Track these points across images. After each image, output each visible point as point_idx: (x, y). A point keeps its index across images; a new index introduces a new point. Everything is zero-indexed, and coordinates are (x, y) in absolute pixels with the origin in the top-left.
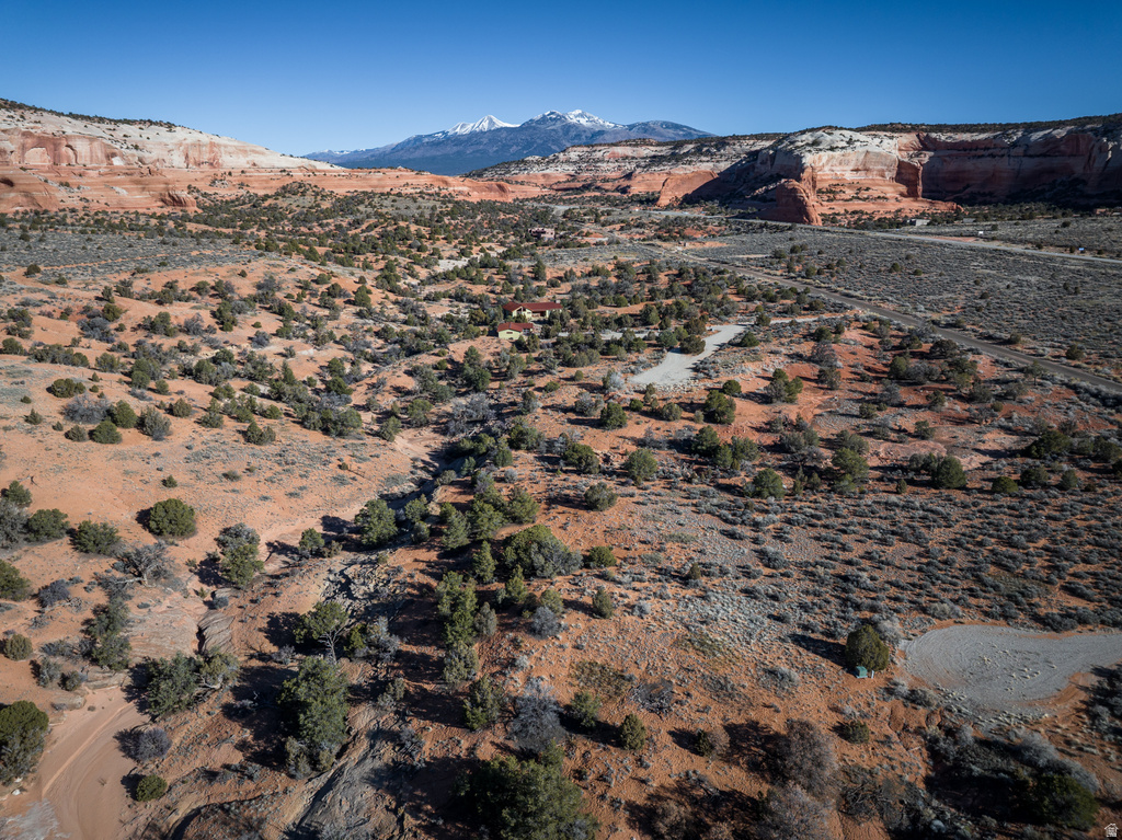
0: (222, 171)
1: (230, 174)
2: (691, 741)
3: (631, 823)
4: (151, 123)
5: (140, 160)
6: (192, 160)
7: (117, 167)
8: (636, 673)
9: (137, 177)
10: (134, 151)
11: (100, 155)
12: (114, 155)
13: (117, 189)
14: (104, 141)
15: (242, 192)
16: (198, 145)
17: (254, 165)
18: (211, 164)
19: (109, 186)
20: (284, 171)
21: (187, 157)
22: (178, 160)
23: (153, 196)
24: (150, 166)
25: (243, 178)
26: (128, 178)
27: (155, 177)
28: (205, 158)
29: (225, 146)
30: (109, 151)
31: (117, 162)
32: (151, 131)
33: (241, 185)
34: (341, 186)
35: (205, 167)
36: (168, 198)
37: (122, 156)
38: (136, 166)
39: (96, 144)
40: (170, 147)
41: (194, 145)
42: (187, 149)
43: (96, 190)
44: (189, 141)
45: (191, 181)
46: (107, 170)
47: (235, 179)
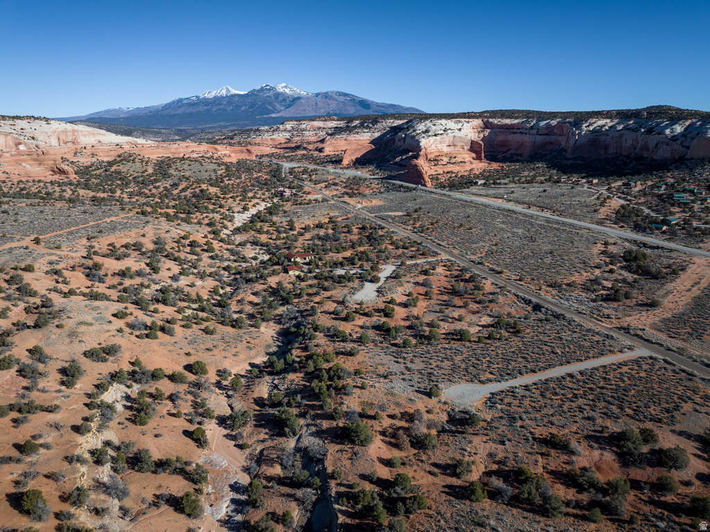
0: (80, 146)
1: (85, 148)
2: (392, 417)
3: (380, 435)
4: (35, 118)
5: (37, 146)
6: (62, 141)
7: (22, 151)
8: (376, 403)
9: (35, 156)
10: (32, 141)
11: (12, 144)
12: (20, 143)
13: (24, 164)
14: (14, 135)
15: (94, 160)
16: (65, 131)
17: (100, 142)
18: (73, 143)
19: (18, 163)
20: (118, 145)
21: (59, 139)
22: (54, 142)
23: (46, 168)
24: (43, 150)
25: (93, 150)
26: (30, 157)
27: (46, 156)
28: (70, 139)
29: (82, 131)
30: (17, 141)
31: (22, 147)
32: (36, 124)
33: (93, 155)
34: (154, 154)
35: (70, 145)
36: (56, 169)
37: (25, 144)
38: (34, 150)
39: (9, 137)
40: (49, 134)
41: (63, 132)
42: (59, 134)
43: (11, 165)
44: (60, 129)
45: (62, 154)
46: (16, 153)
47: (88, 151)
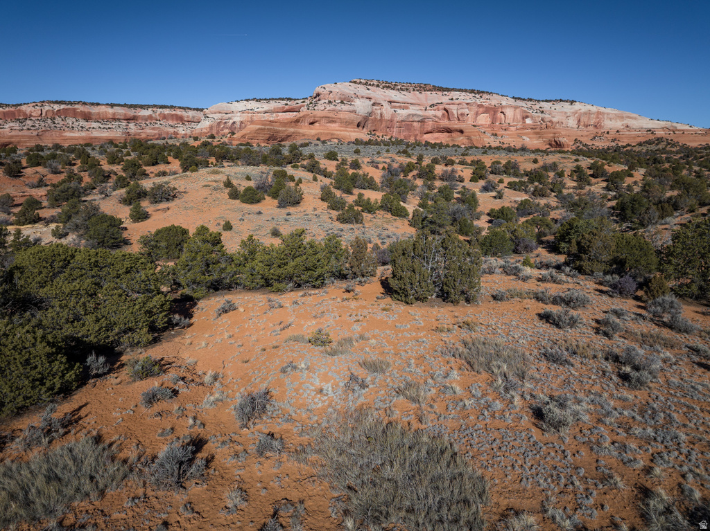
0: (603, 131)
1: (608, 133)
4: (561, 100)
5: (542, 120)
6: (582, 124)
7: (528, 124)
9: (538, 130)
10: (540, 114)
11: (519, 117)
12: (527, 117)
13: (524, 137)
14: (523, 108)
15: (614, 144)
16: (589, 113)
17: (627, 126)
18: (596, 126)
19: (520, 136)
20: (650, 131)
21: (579, 121)
22: (572, 123)
23: (544, 142)
24: (548, 123)
25: (617, 136)
26: (533, 131)
27: (549, 130)
28: (592, 122)
29: (608, 114)
30: (525, 114)
31: (528, 121)
32: (558, 106)
33: (614, 140)
34: (695, 141)
35: (591, 128)
36: (553, 143)
37: (532, 117)
38: (539, 123)
39: (518, 110)
40: (568, 114)
41: (585, 113)
42: (580, 116)
43: (511, 138)
44: (582, 111)
45: (579, 136)
46: (521, 127)
47: (610, 137)
